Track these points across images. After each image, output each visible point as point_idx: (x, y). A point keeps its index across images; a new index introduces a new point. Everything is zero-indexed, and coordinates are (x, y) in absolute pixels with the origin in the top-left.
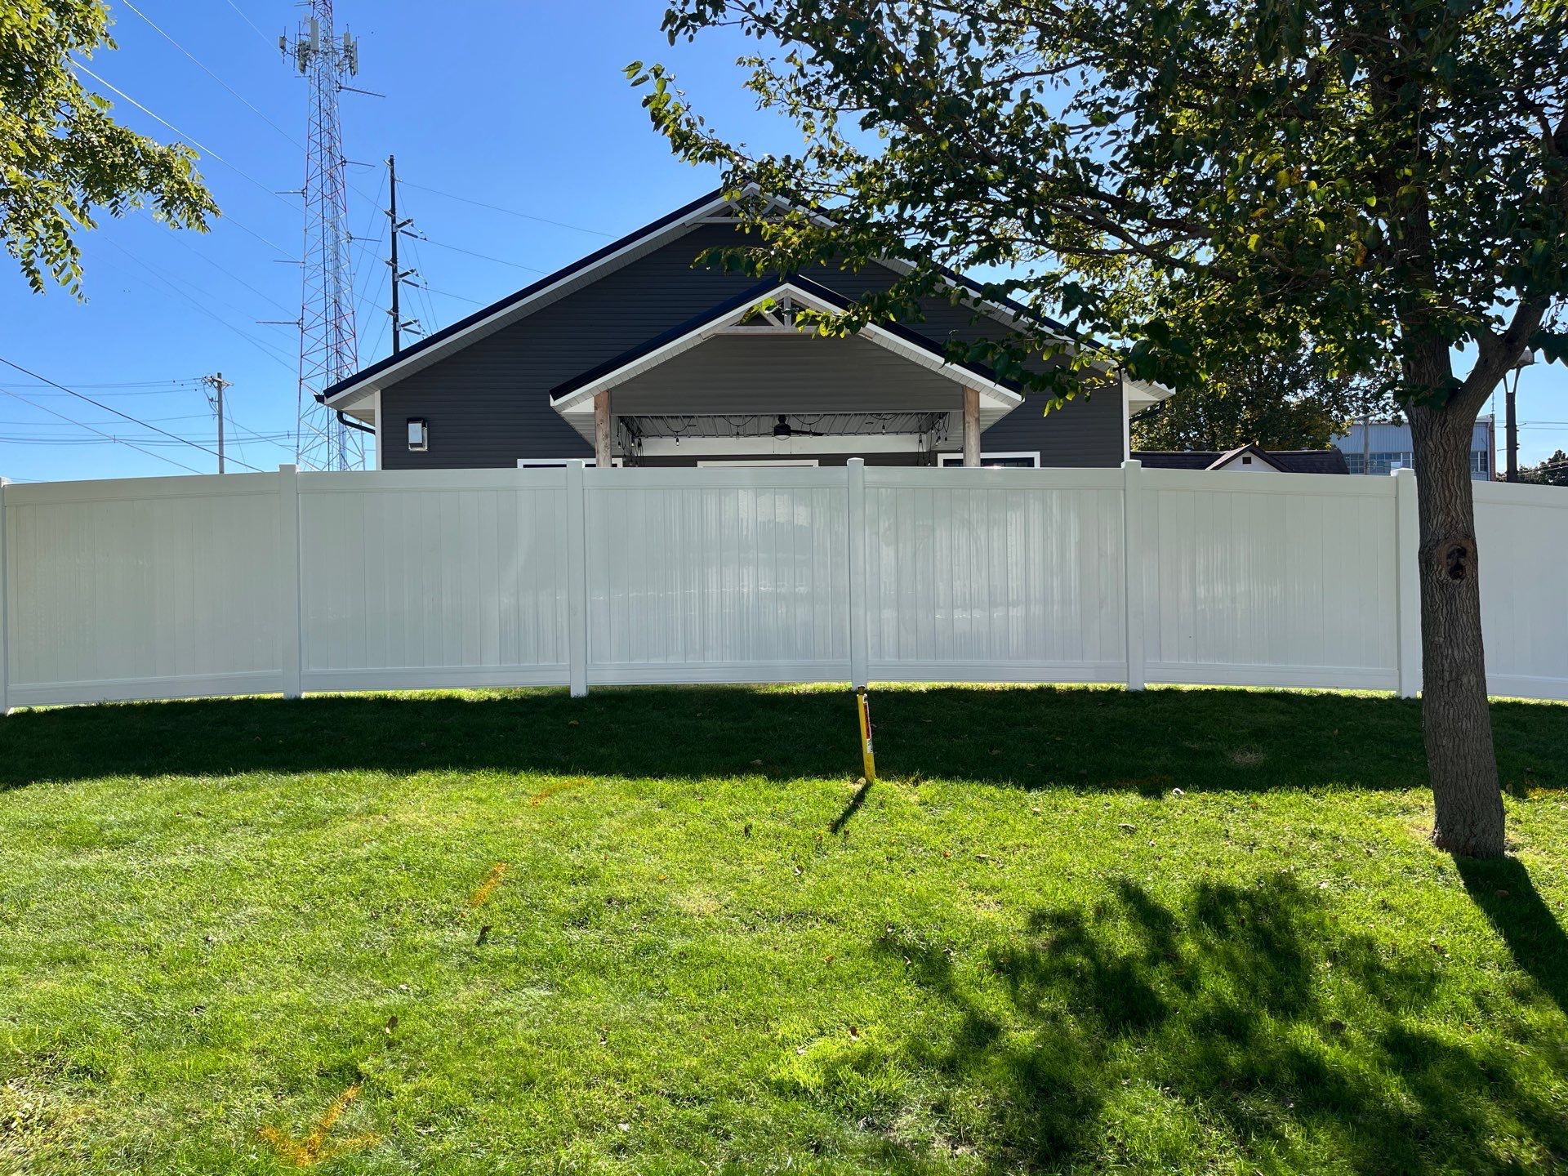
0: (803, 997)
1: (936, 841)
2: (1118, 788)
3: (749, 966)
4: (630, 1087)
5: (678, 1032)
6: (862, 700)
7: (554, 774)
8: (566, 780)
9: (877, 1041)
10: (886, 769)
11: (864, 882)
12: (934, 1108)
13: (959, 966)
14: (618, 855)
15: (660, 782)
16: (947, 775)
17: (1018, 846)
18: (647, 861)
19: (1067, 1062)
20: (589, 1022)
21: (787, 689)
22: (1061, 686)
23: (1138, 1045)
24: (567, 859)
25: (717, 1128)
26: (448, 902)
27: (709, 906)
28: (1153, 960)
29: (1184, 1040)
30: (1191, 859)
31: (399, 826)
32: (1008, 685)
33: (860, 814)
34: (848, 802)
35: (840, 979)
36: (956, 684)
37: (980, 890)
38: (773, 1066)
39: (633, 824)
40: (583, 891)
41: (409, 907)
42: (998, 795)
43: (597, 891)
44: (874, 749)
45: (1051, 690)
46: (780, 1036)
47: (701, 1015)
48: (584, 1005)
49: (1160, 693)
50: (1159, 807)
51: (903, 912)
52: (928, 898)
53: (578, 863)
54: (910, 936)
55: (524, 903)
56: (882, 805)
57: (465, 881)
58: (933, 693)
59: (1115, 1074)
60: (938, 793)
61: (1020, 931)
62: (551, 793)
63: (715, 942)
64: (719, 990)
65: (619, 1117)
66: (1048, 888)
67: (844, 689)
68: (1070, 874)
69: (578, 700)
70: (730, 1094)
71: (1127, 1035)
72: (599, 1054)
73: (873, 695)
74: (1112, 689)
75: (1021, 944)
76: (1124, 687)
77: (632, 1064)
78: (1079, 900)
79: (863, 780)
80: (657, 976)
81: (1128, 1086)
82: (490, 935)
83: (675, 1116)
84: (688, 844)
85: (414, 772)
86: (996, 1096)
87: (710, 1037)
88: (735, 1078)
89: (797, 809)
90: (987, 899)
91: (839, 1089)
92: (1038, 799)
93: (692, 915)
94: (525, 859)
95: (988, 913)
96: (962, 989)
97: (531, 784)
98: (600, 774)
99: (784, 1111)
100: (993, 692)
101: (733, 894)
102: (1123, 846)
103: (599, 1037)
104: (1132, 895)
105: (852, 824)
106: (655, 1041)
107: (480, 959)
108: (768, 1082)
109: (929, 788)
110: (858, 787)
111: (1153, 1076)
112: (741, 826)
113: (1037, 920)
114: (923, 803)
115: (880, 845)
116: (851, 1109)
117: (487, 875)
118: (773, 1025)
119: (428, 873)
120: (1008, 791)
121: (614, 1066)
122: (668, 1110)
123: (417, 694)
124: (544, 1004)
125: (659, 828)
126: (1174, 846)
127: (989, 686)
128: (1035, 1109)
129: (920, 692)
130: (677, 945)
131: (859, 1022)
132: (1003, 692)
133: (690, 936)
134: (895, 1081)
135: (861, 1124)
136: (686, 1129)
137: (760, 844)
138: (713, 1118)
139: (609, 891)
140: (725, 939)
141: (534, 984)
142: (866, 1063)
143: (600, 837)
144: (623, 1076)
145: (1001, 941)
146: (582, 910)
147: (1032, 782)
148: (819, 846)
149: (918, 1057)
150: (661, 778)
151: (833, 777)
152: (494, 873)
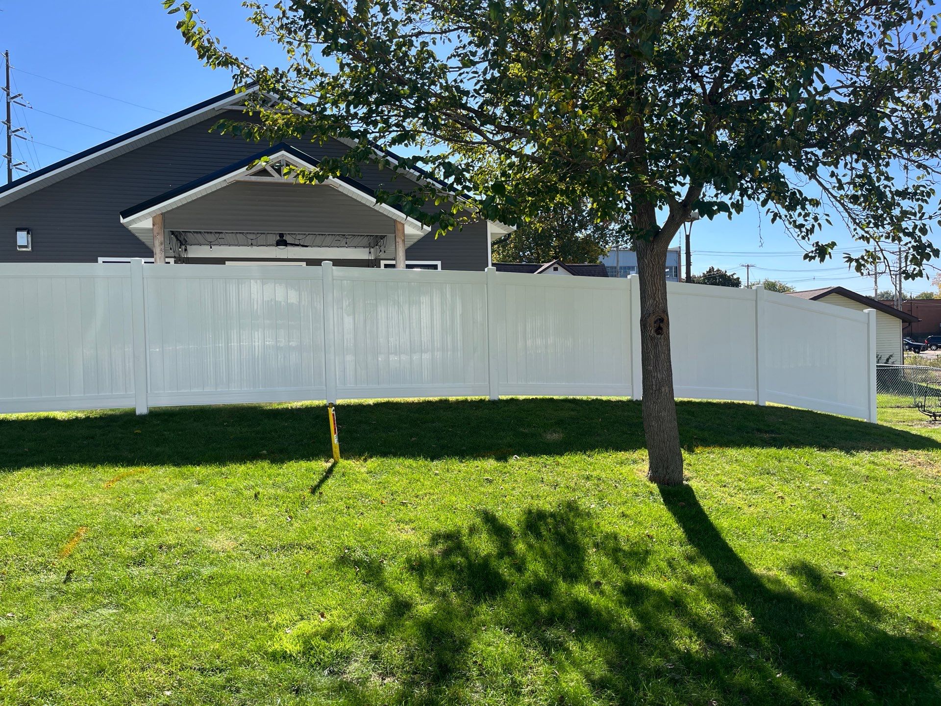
0: (291, 597)
1: (376, 495)
2: (483, 457)
3: (256, 581)
4: (172, 666)
5: (206, 628)
6: (331, 411)
7: (122, 466)
8: (131, 470)
9: (337, 620)
10: (346, 453)
11: (331, 523)
12: (372, 657)
13: (389, 569)
14: (167, 517)
15: (198, 468)
16: (384, 454)
17: (426, 495)
18: (187, 519)
19: (451, 620)
20: (144, 627)
21: (285, 406)
22: (452, 399)
23: (491, 606)
24: (131, 521)
25: (231, 686)
26: (43, 555)
27: (229, 545)
28: (500, 556)
29: (517, 600)
30: (523, 496)
31: (7, 507)
32: (422, 399)
33: (330, 481)
34: (322, 474)
35: (314, 584)
36: (391, 400)
37: (403, 522)
38: (269, 643)
39: (178, 495)
40: (142, 541)
41: (14, 560)
42: (414, 465)
43: (151, 541)
44: (339, 441)
45: (446, 401)
46: (275, 623)
47: (223, 615)
48: (140, 617)
49: (507, 401)
50: (505, 467)
51: (355, 539)
52: (371, 530)
53: (138, 524)
54: (359, 554)
55: (99, 553)
56: (343, 475)
57: (55, 541)
58: (377, 405)
59: (477, 624)
60: (379, 465)
61: (425, 545)
62: (120, 478)
63: (233, 568)
64: (235, 598)
65: (164, 687)
66: (442, 518)
67: (321, 405)
68: (455, 509)
69: (142, 417)
70: (240, 664)
71: (485, 600)
72: (151, 648)
73: (339, 408)
74: (481, 400)
75: (425, 553)
76: (487, 398)
77: (173, 652)
78: (460, 524)
79: (332, 460)
80: (193, 593)
81: (485, 630)
82: (74, 576)
83: (203, 683)
84: (216, 507)
85: (19, 468)
86: (409, 645)
87: (229, 629)
88: (244, 652)
89: (289, 481)
90: (406, 527)
91: (312, 652)
92: (437, 466)
93: (218, 552)
94: (100, 523)
95: (407, 535)
96: (390, 583)
97: (105, 474)
98: (156, 464)
99: (276, 670)
100: (413, 403)
101: (246, 536)
102: (485, 490)
103: (151, 636)
104: (489, 519)
105: (324, 488)
106: (190, 635)
107: (66, 593)
108: (266, 653)
109: (373, 463)
110: (329, 465)
111: (499, 623)
112: (252, 493)
113: (436, 538)
114: (369, 472)
115: (342, 499)
116: (320, 664)
117: (71, 536)
118: (270, 616)
119: (28, 538)
120: (420, 462)
121: (161, 654)
122: (198, 678)
123: (22, 416)
124: (112, 619)
125: (197, 498)
126: (513, 489)
127: (410, 400)
128: (432, 650)
129: (369, 405)
130: (206, 572)
131: (326, 609)
132: (419, 403)
133: (216, 565)
134: (348, 643)
135: (326, 672)
136: (210, 690)
137: (265, 503)
138: (229, 680)
139: (160, 540)
140: (240, 565)
141: (105, 606)
142: (329, 634)
143: (155, 505)
144: (166, 661)
145: (414, 551)
146: (141, 555)
147: (434, 456)
148: (303, 503)
149: (362, 627)
150: (199, 465)
151: (313, 459)
152: (77, 534)
